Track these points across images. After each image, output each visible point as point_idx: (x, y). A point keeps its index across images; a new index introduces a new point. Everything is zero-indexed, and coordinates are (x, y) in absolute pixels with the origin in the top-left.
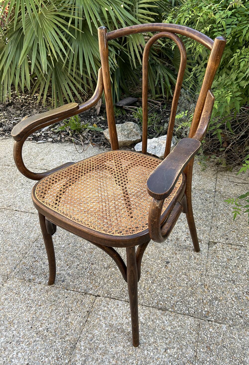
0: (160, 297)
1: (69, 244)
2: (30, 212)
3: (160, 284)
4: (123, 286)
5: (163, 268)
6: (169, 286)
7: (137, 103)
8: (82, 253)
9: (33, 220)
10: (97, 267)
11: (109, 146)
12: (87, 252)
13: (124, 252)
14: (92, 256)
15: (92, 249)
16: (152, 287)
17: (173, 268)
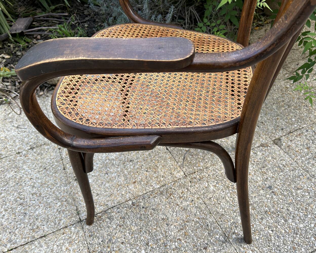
0: (311, 232)
1: (147, 244)
2: (36, 237)
3: (293, 217)
4: (267, 249)
5: (274, 197)
6: (302, 213)
7: (34, 23)
8: (176, 244)
9: (55, 246)
10: (215, 248)
11: (51, 88)
12: (181, 238)
13: (219, 207)
14: (193, 240)
15: (182, 229)
16: (291, 226)
17: (281, 189)
